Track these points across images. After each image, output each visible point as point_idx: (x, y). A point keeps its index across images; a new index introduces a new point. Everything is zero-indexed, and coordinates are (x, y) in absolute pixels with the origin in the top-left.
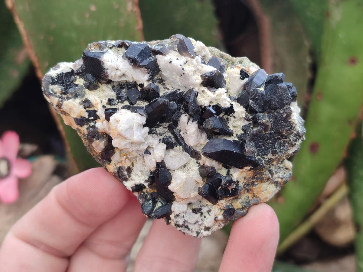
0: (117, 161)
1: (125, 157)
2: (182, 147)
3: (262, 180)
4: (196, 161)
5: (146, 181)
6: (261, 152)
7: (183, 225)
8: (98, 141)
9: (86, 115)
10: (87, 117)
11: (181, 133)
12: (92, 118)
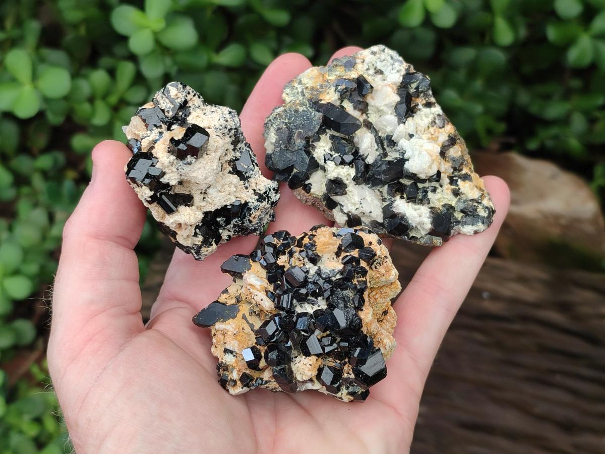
0: (443, 135)
1: (433, 136)
2: (378, 134)
3: (313, 89)
4: (369, 119)
5: (420, 110)
6: (308, 114)
7: (396, 61)
8: (455, 156)
9: (460, 182)
10: (459, 180)
11: (376, 147)
12: (454, 178)
